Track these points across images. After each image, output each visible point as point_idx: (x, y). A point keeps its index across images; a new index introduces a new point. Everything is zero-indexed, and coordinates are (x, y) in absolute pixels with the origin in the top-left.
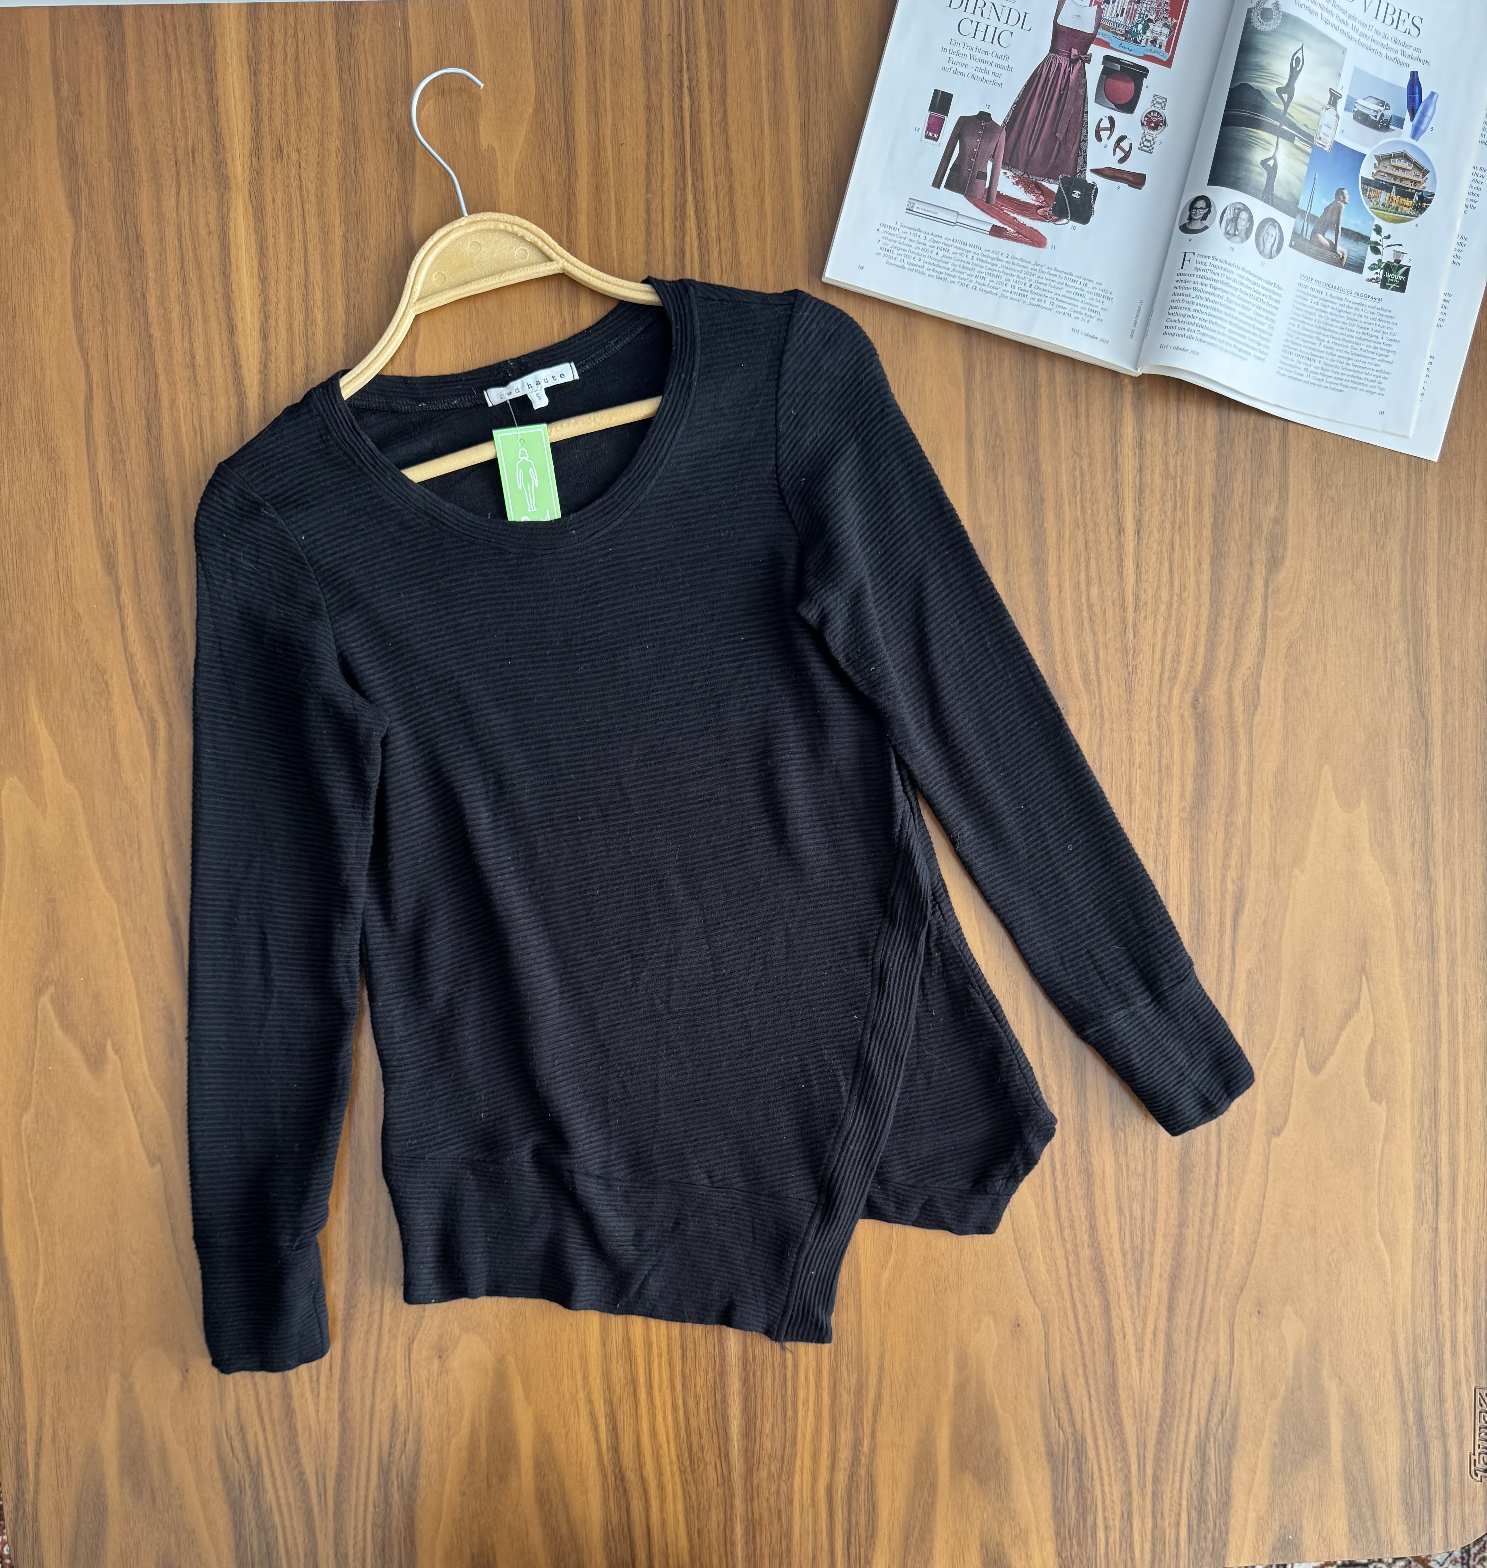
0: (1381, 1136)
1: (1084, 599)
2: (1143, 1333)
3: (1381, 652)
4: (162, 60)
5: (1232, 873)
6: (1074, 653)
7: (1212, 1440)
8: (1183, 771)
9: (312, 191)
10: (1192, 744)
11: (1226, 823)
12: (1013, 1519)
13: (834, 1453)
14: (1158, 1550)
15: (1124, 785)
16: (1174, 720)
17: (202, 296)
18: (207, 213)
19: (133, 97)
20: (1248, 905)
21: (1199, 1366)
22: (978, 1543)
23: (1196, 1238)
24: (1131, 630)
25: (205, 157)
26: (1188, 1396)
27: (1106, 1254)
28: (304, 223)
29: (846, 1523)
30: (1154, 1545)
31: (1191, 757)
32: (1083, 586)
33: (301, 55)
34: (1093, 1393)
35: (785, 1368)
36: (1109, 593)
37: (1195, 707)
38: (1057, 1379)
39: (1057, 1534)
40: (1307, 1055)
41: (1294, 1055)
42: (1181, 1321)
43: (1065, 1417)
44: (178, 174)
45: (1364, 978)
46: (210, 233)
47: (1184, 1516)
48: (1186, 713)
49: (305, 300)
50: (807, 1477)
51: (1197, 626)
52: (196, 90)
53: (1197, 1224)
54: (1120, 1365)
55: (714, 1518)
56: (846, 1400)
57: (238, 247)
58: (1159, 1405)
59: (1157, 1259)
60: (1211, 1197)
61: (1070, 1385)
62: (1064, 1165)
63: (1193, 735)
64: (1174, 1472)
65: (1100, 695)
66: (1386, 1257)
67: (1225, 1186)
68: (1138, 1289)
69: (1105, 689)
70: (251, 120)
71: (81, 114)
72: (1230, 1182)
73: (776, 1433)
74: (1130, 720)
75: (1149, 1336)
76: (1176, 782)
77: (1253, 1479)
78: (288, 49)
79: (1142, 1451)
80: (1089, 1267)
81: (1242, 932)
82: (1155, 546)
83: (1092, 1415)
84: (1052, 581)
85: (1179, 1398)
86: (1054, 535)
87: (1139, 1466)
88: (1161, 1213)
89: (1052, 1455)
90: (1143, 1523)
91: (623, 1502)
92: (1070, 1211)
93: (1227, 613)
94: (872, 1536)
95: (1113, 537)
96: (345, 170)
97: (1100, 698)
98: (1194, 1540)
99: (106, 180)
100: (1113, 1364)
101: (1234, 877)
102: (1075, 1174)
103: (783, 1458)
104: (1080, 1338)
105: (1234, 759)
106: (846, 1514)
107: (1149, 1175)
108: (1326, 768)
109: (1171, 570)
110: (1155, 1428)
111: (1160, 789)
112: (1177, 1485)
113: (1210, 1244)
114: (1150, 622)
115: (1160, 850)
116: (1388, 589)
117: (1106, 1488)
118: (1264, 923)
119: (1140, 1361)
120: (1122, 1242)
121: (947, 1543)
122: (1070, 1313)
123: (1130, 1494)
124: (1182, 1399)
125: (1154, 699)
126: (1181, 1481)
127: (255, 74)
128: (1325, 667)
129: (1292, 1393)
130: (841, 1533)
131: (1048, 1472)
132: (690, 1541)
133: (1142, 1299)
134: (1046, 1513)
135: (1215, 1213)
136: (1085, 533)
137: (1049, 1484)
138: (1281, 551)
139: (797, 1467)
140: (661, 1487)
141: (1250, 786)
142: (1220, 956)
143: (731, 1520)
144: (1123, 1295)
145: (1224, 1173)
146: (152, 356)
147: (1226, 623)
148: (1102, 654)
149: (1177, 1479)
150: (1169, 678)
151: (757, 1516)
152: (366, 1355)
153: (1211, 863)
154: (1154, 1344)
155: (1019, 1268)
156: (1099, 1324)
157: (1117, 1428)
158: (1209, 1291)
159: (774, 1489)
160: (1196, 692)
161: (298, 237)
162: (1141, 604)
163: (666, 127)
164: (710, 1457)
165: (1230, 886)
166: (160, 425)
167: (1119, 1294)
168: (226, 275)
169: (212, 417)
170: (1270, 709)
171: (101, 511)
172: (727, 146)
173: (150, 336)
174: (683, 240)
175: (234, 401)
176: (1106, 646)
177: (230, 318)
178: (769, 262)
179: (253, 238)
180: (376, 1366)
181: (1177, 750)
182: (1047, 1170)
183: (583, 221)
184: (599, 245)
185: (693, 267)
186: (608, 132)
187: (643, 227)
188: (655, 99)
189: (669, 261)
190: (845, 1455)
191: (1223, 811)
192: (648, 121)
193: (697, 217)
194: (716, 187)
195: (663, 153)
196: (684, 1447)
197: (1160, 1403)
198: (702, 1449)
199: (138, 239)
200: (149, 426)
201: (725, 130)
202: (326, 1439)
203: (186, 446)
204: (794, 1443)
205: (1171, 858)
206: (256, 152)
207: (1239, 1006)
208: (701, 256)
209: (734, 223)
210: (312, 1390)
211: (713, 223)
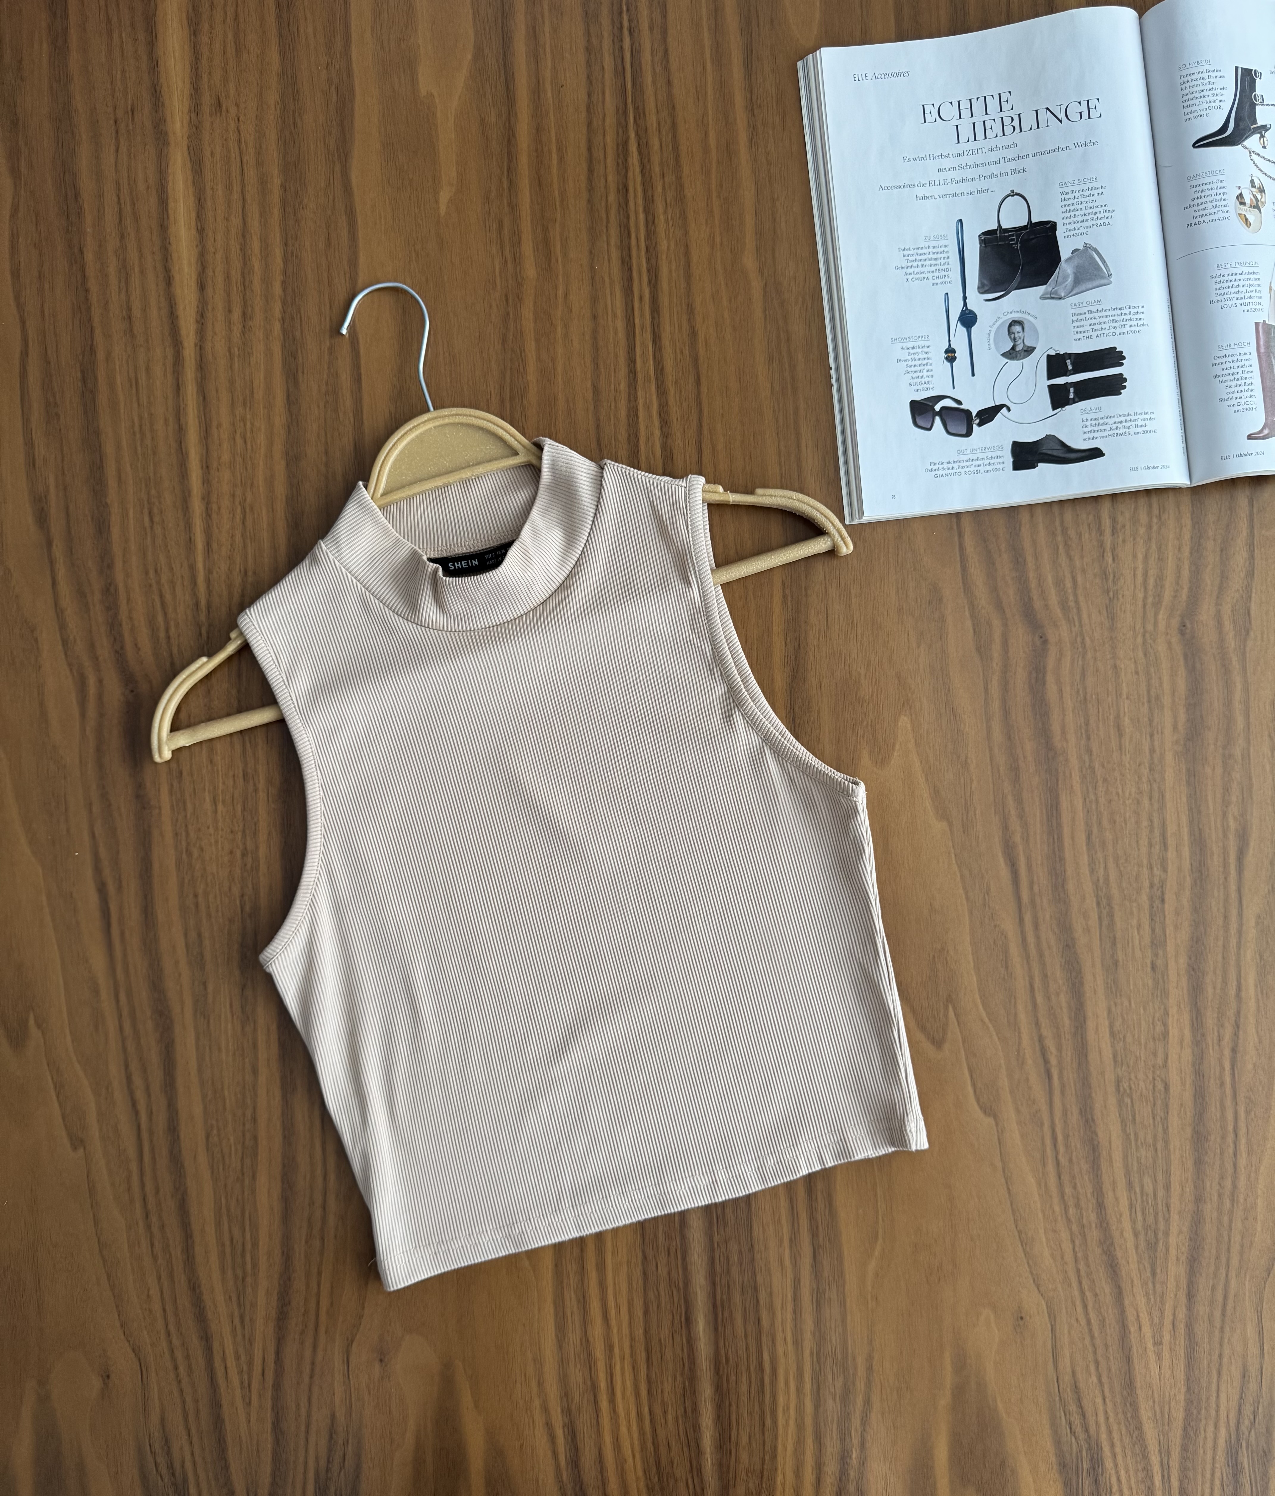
2: (1161, 1324)
4: (104, 25)
5: (1234, 810)
6: (1050, 580)
7: (1244, 1445)
8: (1174, 701)
9: (251, 144)
10: (1182, 672)
11: (1225, 755)
13: (819, 1467)
15: (1112, 717)
16: (1161, 647)
17: (140, 248)
18: (145, 168)
19: (74, 61)
20: (1252, 844)
21: (1225, 1360)
23: (1215, 1214)
24: (1110, 554)
25: (145, 115)
26: (1215, 1395)
27: (1116, 1234)
28: (242, 174)
31: (1183, 686)
33: (241, 14)
34: (1107, 1394)
35: (763, 1371)
37: (1183, 633)
38: (1067, 1378)
42: (1202, 1309)
43: (1078, 1422)
44: (117, 132)
46: (148, 188)
48: (1174, 640)
49: (243, 248)
51: (1179, 549)
52: (136, 51)
53: (1215, 1198)
54: (1136, 1361)
56: (832, 1406)
57: (176, 201)
59: (1173, 1240)
60: (1230, 1169)
61: (1082, 1385)
62: (1066, 1137)
63: (1182, 662)
64: (1203, 1483)
65: (1081, 622)
67: (1244, 1155)
68: (1154, 1274)
69: (1085, 616)
70: (191, 78)
71: (22, 80)
72: (1250, 1152)
73: (754, 1445)
74: (1114, 648)
75: (1168, 1327)
76: (1168, 714)
78: (228, 9)
79: (1165, 1461)
80: (1098, 1251)
81: (1248, 874)
83: (1108, 1418)
85: (1204, 1397)
87: (1163, 1476)
88: (1175, 1188)
89: (1064, 1466)
92: (1075, 1187)
93: (1211, 533)
96: (284, 122)
99: (46, 140)
100: (1129, 1359)
101: (1237, 813)
102: (1078, 1146)
105: (1228, 685)
107: (1160, 1145)
110: (1179, 1433)
111: (1151, 721)
113: (1231, 1221)
114: (1130, 545)
115: (1155, 786)
119: (1159, 1356)
120: (1134, 1222)
122: (1079, 1304)
124: (1208, 1399)
125: (1139, 624)
127: (195, 34)
131: (1060, 1485)
133: (1158, 1286)
135: (1235, 1186)
139: (779, 1483)
141: (1247, 716)
142: (1226, 900)
144: (1137, 1281)
145: (1243, 1141)
146: (89, 309)
147: (1210, 545)
148: (1080, 579)
149: (1208, 1491)
150: (1153, 604)
152: (301, 1359)
153: (1210, 798)
154: (1174, 1336)
155: (1021, 1254)
156: (1111, 1315)
157: (1136, 1433)
158: (1233, 1274)
160: (1183, 617)
161: (236, 188)
162: (1119, 526)
163: (606, 67)
164: (681, 1471)
165: (1232, 824)
166: (96, 378)
167: (1132, 1281)
168: (163, 227)
169: (148, 369)
170: (1262, 633)
171: (34, 465)
172: (669, 83)
173: (87, 291)
174: (626, 177)
175: (170, 352)
176: (1084, 571)
177: (167, 270)
178: (714, 194)
179: (191, 190)
180: (312, 1370)
181: (1166, 679)
182: (1048, 1142)
183: (524, 161)
184: (539, 183)
185: (637, 201)
186: (548, 74)
187: (584, 166)
188: (594, 40)
189: (612, 197)
190: (831, 1468)
191: (1219, 743)
192: (588, 62)
193: (640, 153)
194: (659, 124)
195: (604, 93)
196: (652, 1461)
197: (1183, 1403)
198: (672, 1463)
199: (77, 196)
200: (84, 380)
201: (667, 68)
202: (258, 1451)
203: (121, 397)
204: (774, 1457)
205: (1168, 795)
206: (196, 108)
207: (1249, 954)
208: (645, 191)
209: (677, 158)
210: (243, 1397)
211: (656, 159)
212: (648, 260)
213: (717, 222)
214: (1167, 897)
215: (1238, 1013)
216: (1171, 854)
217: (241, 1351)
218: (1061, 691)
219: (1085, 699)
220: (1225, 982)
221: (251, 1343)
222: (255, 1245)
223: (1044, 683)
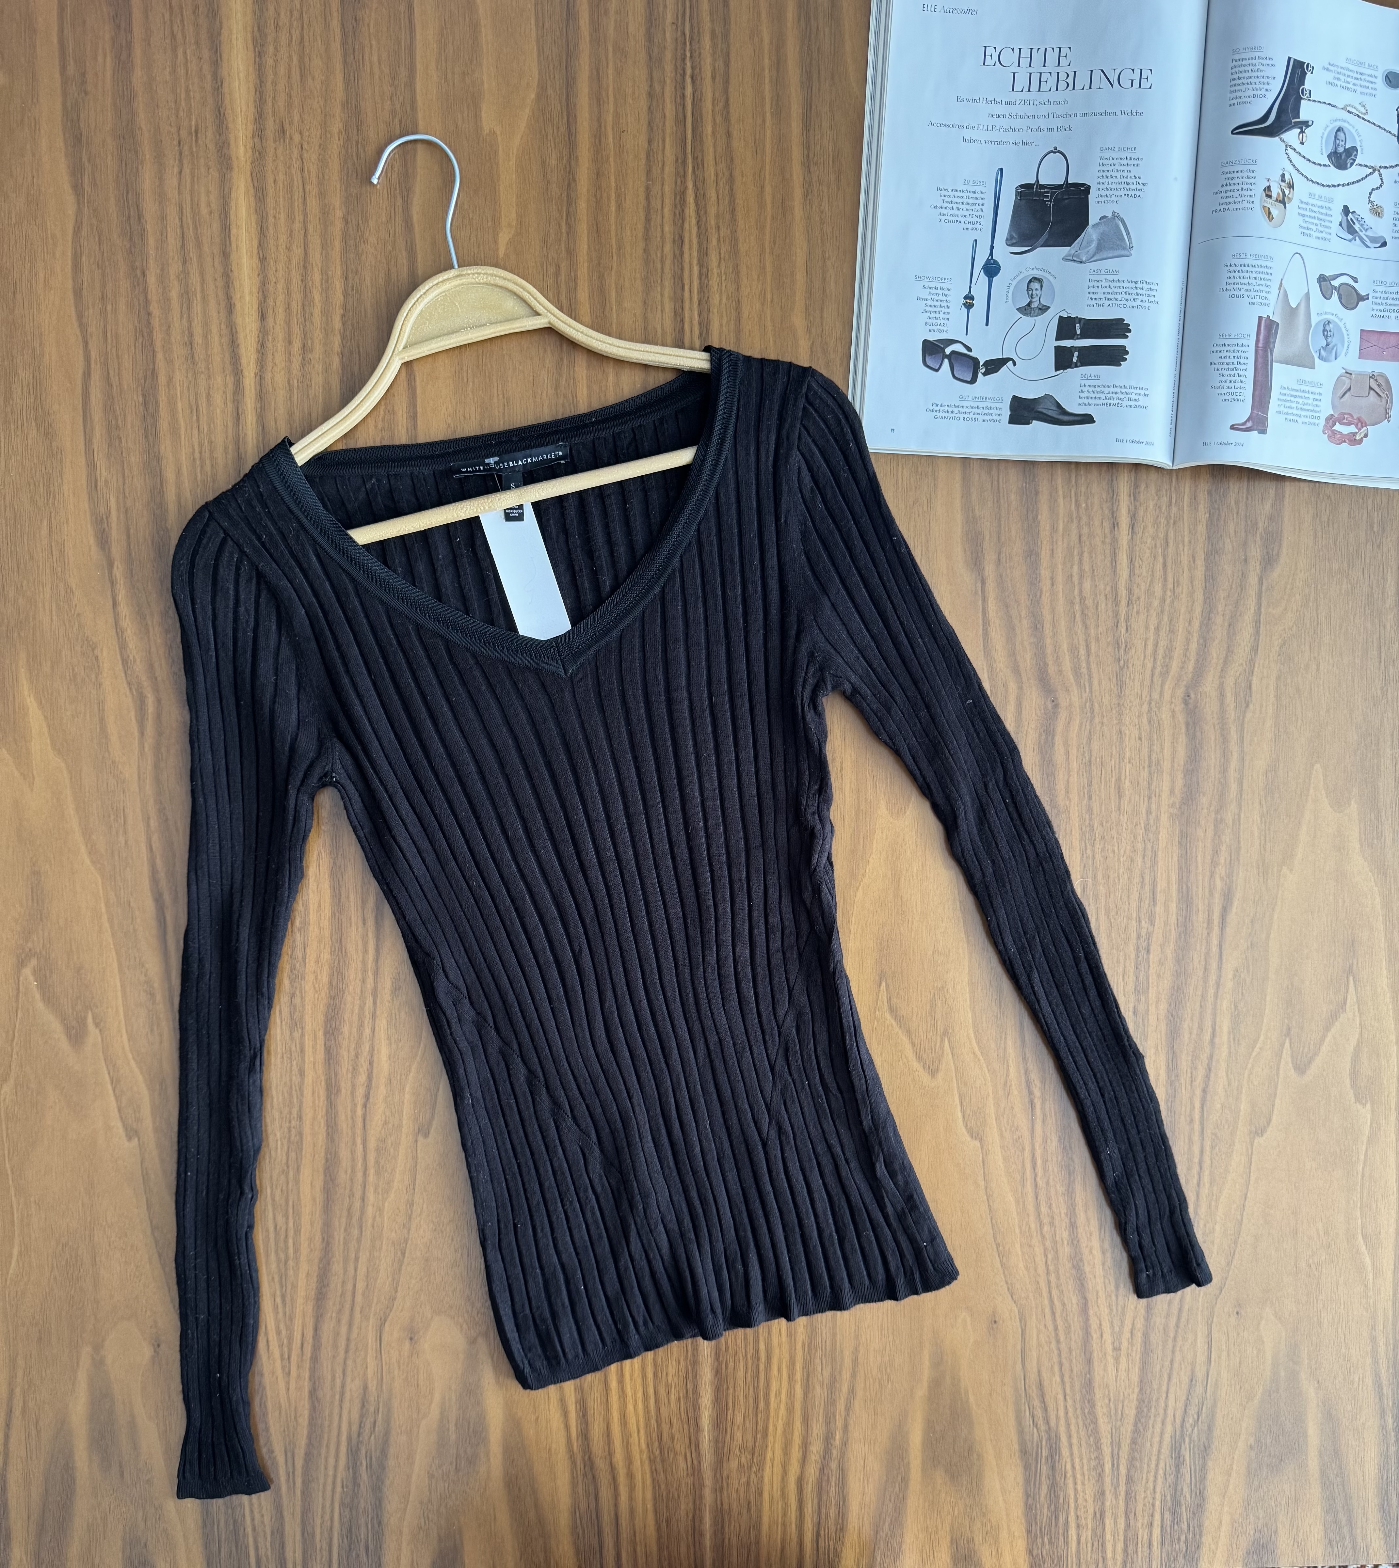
0: (1365, 1139)
1: (1076, 592)
2: (1121, 1332)
3: (1375, 652)
4: (168, 41)
5: (1221, 871)
7: (1187, 1440)
8: (1173, 766)
9: (313, 173)
10: (1183, 739)
11: (1216, 819)
12: (984, 1515)
13: (805, 1446)
14: (1130, 1551)
15: (1113, 779)
16: (1165, 715)
17: (202, 274)
18: (208, 192)
19: (138, 76)
20: (1236, 903)
21: (1176, 1365)
22: (948, 1539)
24: (1124, 625)
25: (209, 137)
26: (1164, 1396)
27: (1086, 1251)
28: (305, 203)
29: (816, 1516)
30: (1126, 1545)
31: (1182, 753)
32: (1076, 579)
33: (306, 37)
34: (1068, 1391)
35: (758, 1359)
36: (1102, 587)
37: (1186, 703)
38: (1032, 1376)
39: (1029, 1532)
40: (1292, 1056)
41: (1279, 1055)
42: (1158, 1320)
43: (1040, 1415)
44: (181, 154)
45: (1351, 978)
46: (211, 212)
47: (1157, 1517)
48: (1177, 709)
49: (304, 279)
50: (778, 1469)
51: (1190, 622)
52: (201, 70)
54: (1096, 1363)
55: (683, 1507)
56: (819, 1393)
57: (238, 227)
58: (1134, 1403)
61: (1046, 1383)
62: (1045, 1161)
63: (1184, 730)
64: (1148, 1472)
65: (1091, 688)
66: (1368, 1261)
67: (1207, 1185)
69: (1095, 682)
70: (255, 101)
71: (86, 93)
72: (1212, 1182)
73: (747, 1425)
74: (1120, 714)
75: (1127, 1335)
76: (1166, 778)
77: (1228, 1481)
78: (293, 31)
79: (1116, 1451)
80: (1068, 1265)
81: (1229, 930)
82: (1149, 540)
83: (1067, 1413)
84: (1045, 573)
85: (1154, 1397)
86: (1048, 527)
87: (1113, 1465)
89: (1025, 1453)
90: (1116, 1522)
91: (592, 1489)
92: (1050, 1207)
93: (1220, 609)
94: (842, 1529)
95: (1107, 531)
96: (347, 152)
97: (1091, 692)
98: (1167, 1541)
99: (109, 158)
100: (1089, 1362)
101: (1223, 874)
102: (1055, 1170)
103: (753, 1449)
104: (1057, 1335)
105: (1225, 755)
106: (816, 1506)
108: (1317, 766)
109: (1165, 565)
110: (1129, 1427)
111: (1149, 784)
112: (1151, 1485)
114: (1142, 617)
115: (1149, 846)
116: (1384, 588)
117: (1079, 1487)
118: (1252, 921)
119: (1117, 1359)
120: (1102, 1240)
121: (917, 1538)
122: (1047, 1311)
123: (1103, 1493)
124: (1158, 1399)
125: (1145, 693)
126: (1155, 1481)
127: (260, 56)
128: (1318, 665)
129: (1270, 1396)
130: (810, 1526)
131: (1020, 1469)
132: (658, 1529)
133: (1120, 1298)
134: (1018, 1510)
136: (1079, 527)
137: (1021, 1480)
138: (1276, 549)
139: (768, 1459)
140: (630, 1476)
141: (1240, 784)
142: (1207, 954)
143: (700, 1510)
144: (1101, 1294)
145: (1206, 1173)
146: (151, 333)
147: (1219, 620)
148: (1093, 647)
149: (1151, 1479)
150: (1161, 673)
151: (726, 1507)
152: (337, 1334)
153: (1199, 859)
154: (1131, 1343)
155: (997, 1265)
156: (1075, 1322)
157: (1092, 1426)
159: (744, 1480)
160: (1187, 687)
161: (299, 217)
162: (1134, 598)
163: (667, 114)
164: (680, 1446)
165: (1219, 883)
166: (157, 403)
167: (1097, 1293)
168: (226, 255)
169: (208, 396)
170: (1261, 706)
171: (96, 486)
172: (729, 134)
173: (149, 314)
174: (682, 227)
175: (230, 380)
176: (1098, 640)
177: (229, 298)
178: (768, 250)
179: (254, 218)
180: (347, 1346)
181: (1167, 745)
182: (1028, 1166)
183: (582, 207)
184: (597, 230)
185: (691, 254)
186: (610, 119)
187: (642, 214)
188: (657, 87)
189: (668, 247)
190: (816, 1448)
191: (1212, 808)
192: (649, 108)
193: (697, 205)
194: (717, 175)
195: (664, 141)
196: (654, 1435)
197: (1135, 1402)
198: (673, 1439)
199: (140, 217)
200: (145, 404)
201: (727, 119)
202: (295, 1417)
203: (182, 424)
204: (765, 1435)
205: (1160, 853)
206: (259, 133)
207: (1225, 1004)
208: (700, 244)
209: (733, 211)
210: (283, 1367)
211: (712, 211)
212: (700, 314)
213: (768, 278)
214: (1152, 949)
215: (1211, 1057)
216: (1159, 909)
217: (282, 1326)
218: (1067, 753)
219: (1090, 761)
220: (1201, 1028)
221: (291, 1319)
222: (297, 1231)
223: (1053, 744)
